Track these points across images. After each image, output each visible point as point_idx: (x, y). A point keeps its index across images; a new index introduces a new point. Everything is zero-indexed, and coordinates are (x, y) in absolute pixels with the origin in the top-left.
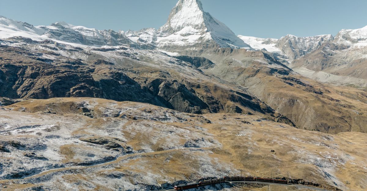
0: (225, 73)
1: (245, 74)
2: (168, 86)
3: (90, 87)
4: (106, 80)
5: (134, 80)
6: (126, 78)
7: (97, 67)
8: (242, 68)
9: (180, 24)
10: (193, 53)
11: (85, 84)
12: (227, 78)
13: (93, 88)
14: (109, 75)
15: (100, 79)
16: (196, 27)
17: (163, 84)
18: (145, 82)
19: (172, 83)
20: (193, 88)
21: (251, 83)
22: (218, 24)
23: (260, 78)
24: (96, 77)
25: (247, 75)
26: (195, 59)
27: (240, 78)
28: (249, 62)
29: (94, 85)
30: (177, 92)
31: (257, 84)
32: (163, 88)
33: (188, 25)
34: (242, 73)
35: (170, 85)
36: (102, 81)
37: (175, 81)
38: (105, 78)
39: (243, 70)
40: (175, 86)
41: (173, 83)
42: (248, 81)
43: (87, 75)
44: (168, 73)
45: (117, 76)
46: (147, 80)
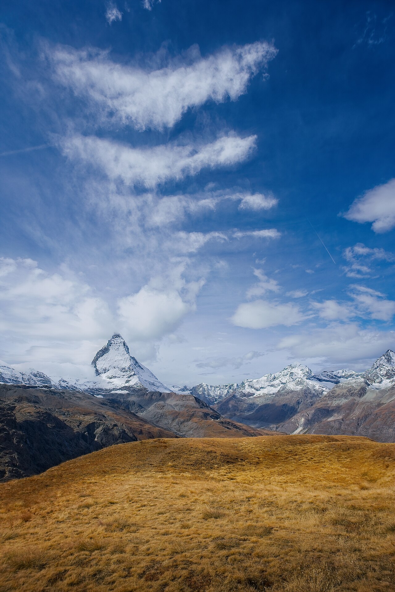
0: (158, 418)
1: (180, 419)
2: (106, 431)
3: (11, 430)
4: (31, 422)
5: (65, 422)
6: (56, 419)
7: (18, 406)
8: (176, 412)
9: (106, 366)
10: (119, 396)
11: (4, 426)
12: (161, 423)
13: (14, 432)
14: (35, 415)
15: (24, 420)
16: (123, 370)
17: (101, 428)
18: (78, 426)
19: (111, 427)
20: (135, 435)
21: (186, 429)
22: (143, 369)
23: (196, 423)
24: (20, 418)
25: (182, 420)
26: (124, 403)
27: (174, 424)
28: (182, 406)
29: (15, 428)
30: (118, 440)
31: (194, 429)
32: (100, 434)
33: (114, 367)
34: (177, 417)
35: (109, 429)
36: (26, 421)
37: (115, 425)
38: (31, 418)
39: (177, 415)
40: (116, 432)
41: (113, 428)
42: (183, 426)
43: (8, 413)
44: (104, 416)
45: (45, 417)
46: (80, 424)
